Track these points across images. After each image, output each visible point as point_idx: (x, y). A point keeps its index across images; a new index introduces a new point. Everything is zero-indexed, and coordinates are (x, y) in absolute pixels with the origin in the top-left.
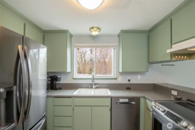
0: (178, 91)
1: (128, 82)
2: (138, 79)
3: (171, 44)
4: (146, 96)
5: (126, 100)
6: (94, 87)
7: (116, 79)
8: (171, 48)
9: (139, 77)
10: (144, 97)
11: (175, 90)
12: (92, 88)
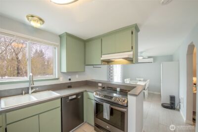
0: (102, 83)
1: (69, 81)
2: (76, 78)
3: (101, 55)
4: (87, 90)
5: (74, 97)
6: (30, 91)
7: (58, 79)
8: (101, 57)
9: (77, 76)
10: (86, 91)
11: (100, 83)
12: (28, 93)
